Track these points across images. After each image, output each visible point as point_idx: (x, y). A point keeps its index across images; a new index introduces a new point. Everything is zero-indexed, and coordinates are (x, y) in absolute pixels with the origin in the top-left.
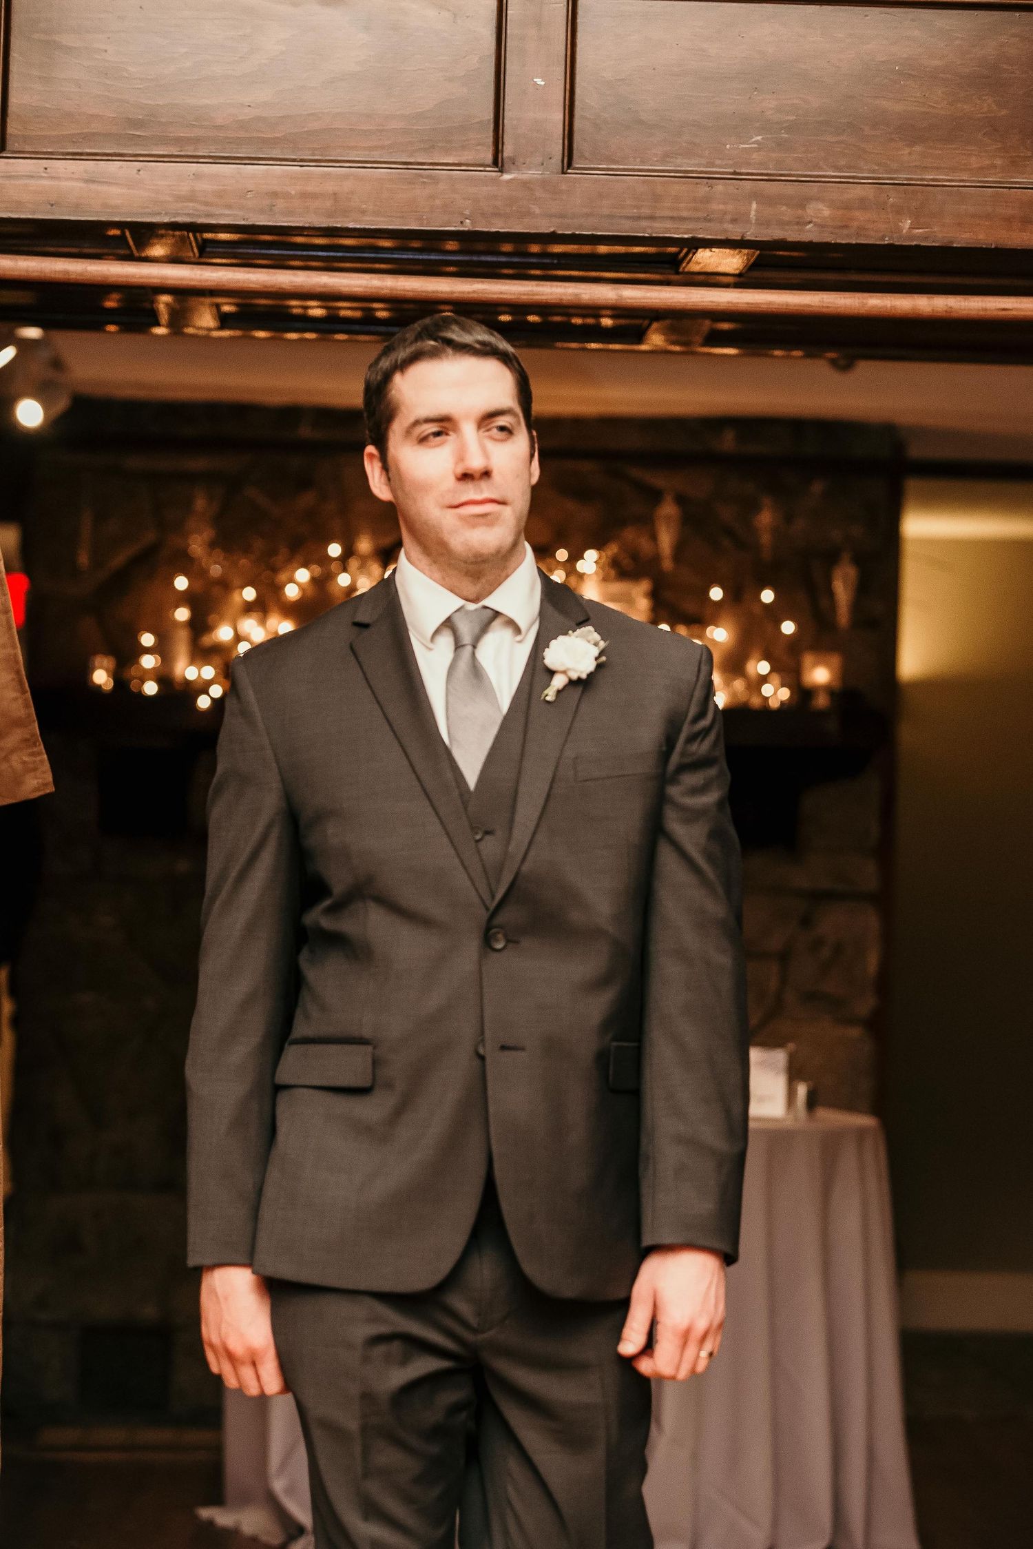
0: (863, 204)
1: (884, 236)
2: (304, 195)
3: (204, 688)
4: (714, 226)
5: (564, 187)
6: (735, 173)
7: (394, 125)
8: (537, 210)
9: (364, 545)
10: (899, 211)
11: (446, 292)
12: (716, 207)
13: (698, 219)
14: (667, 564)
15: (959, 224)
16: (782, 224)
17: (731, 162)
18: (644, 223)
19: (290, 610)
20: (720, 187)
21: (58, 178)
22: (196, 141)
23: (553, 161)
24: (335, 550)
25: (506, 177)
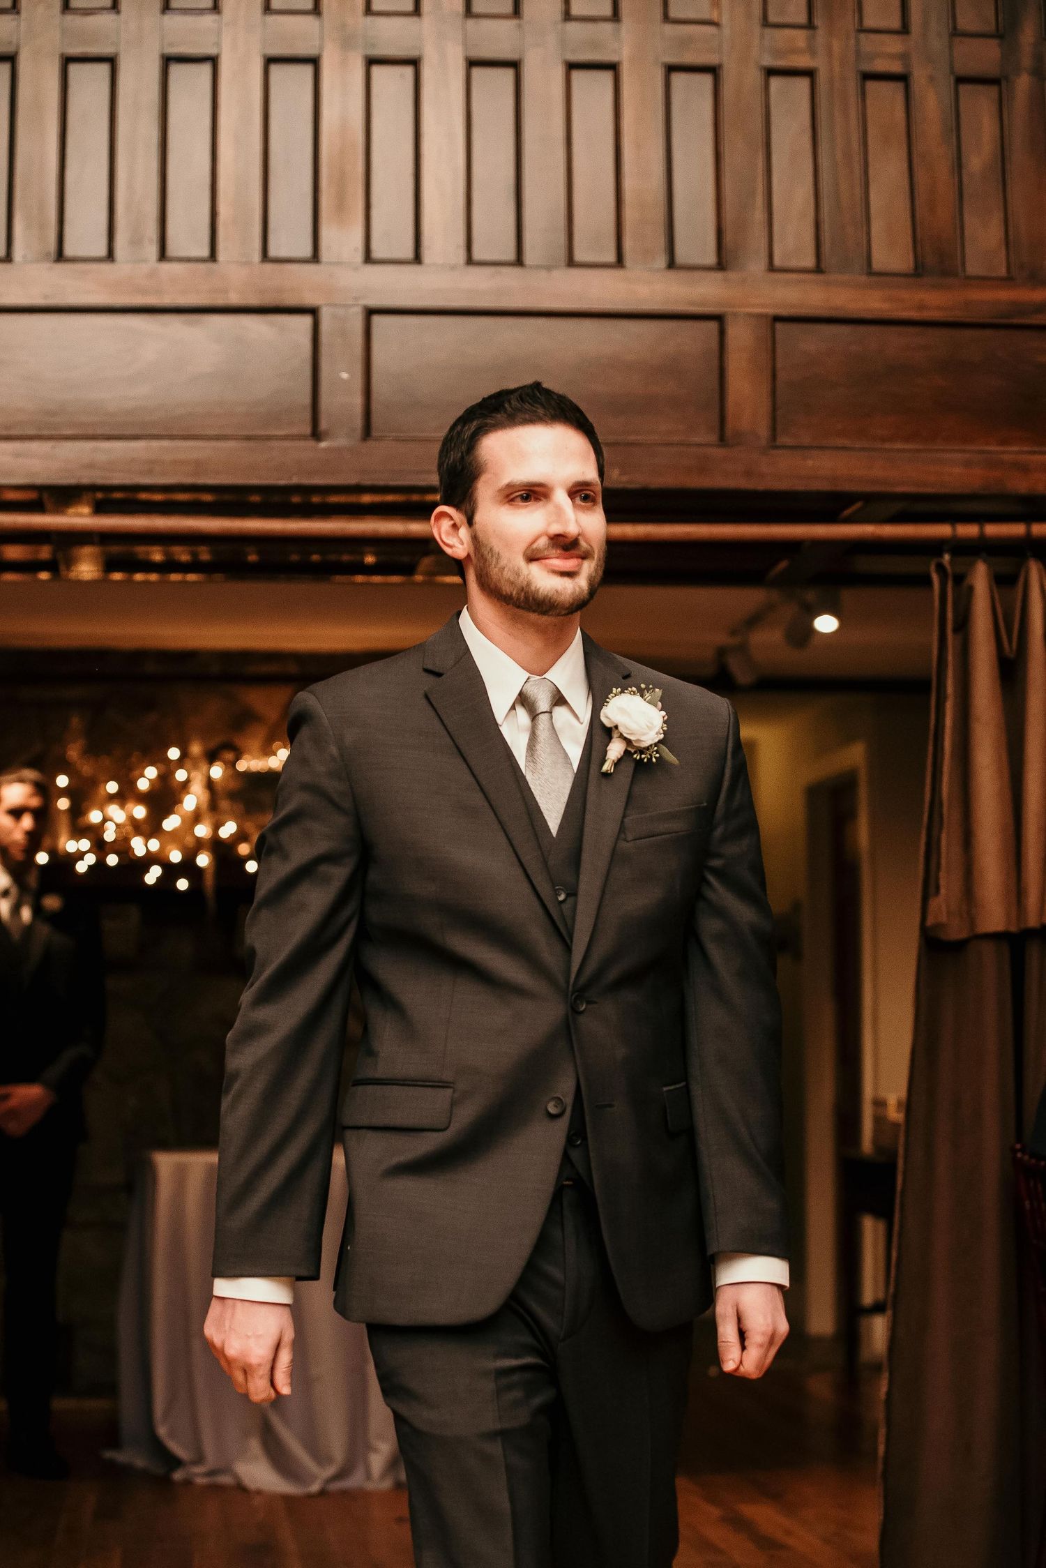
3: (80, 856)
5: (364, 451)
7: (239, 409)
8: (346, 468)
9: (196, 749)
15: (654, 472)
19: (142, 798)
23: (356, 432)
24: (174, 753)
25: (323, 445)
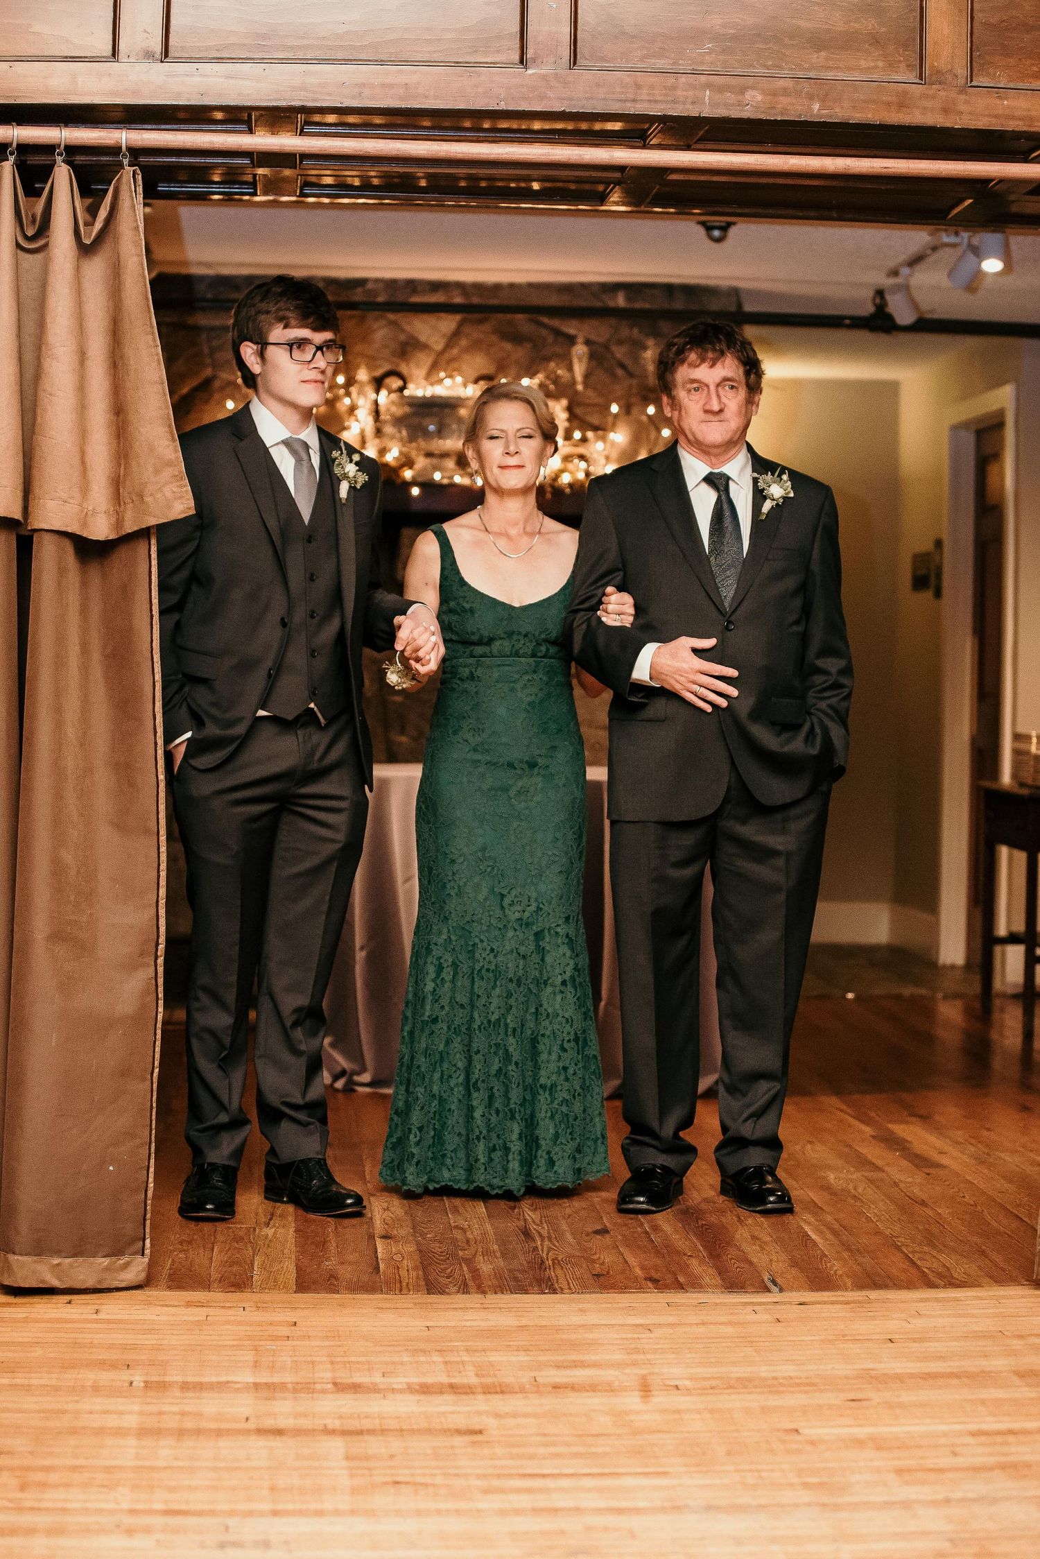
0: (785, 92)
1: (800, 115)
2: (384, 86)
4: (680, 107)
5: (570, 78)
6: (693, 70)
7: (449, 36)
8: (550, 94)
10: (811, 97)
11: (487, 154)
12: (680, 92)
13: (667, 102)
14: (580, 387)
15: (854, 107)
16: (726, 105)
17: (690, 62)
18: (629, 105)
20: (683, 79)
21: (207, 76)
22: (307, 47)
23: (563, 60)
25: (530, 72)
